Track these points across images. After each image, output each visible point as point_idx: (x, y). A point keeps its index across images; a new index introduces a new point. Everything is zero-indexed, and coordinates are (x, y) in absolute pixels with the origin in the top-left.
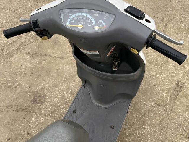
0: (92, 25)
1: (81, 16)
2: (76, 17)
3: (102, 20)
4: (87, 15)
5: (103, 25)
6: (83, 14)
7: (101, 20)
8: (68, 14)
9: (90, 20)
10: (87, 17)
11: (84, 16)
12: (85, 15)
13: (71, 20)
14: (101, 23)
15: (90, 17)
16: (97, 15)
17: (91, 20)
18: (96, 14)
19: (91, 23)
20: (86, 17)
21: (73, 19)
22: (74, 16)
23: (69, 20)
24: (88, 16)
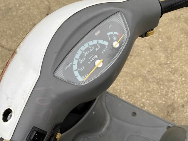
0: (107, 47)
1: (84, 52)
2: (80, 60)
3: (110, 32)
4: (88, 44)
5: (116, 35)
6: (83, 48)
7: (108, 33)
8: (66, 69)
9: (98, 45)
10: (92, 46)
11: (88, 49)
12: (86, 46)
13: (79, 69)
14: (111, 36)
15: (95, 42)
16: (99, 32)
17: (100, 44)
18: (96, 31)
19: (103, 46)
20: (90, 47)
21: (79, 66)
22: (75, 62)
23: (76, 73)
24: (91, 43)
